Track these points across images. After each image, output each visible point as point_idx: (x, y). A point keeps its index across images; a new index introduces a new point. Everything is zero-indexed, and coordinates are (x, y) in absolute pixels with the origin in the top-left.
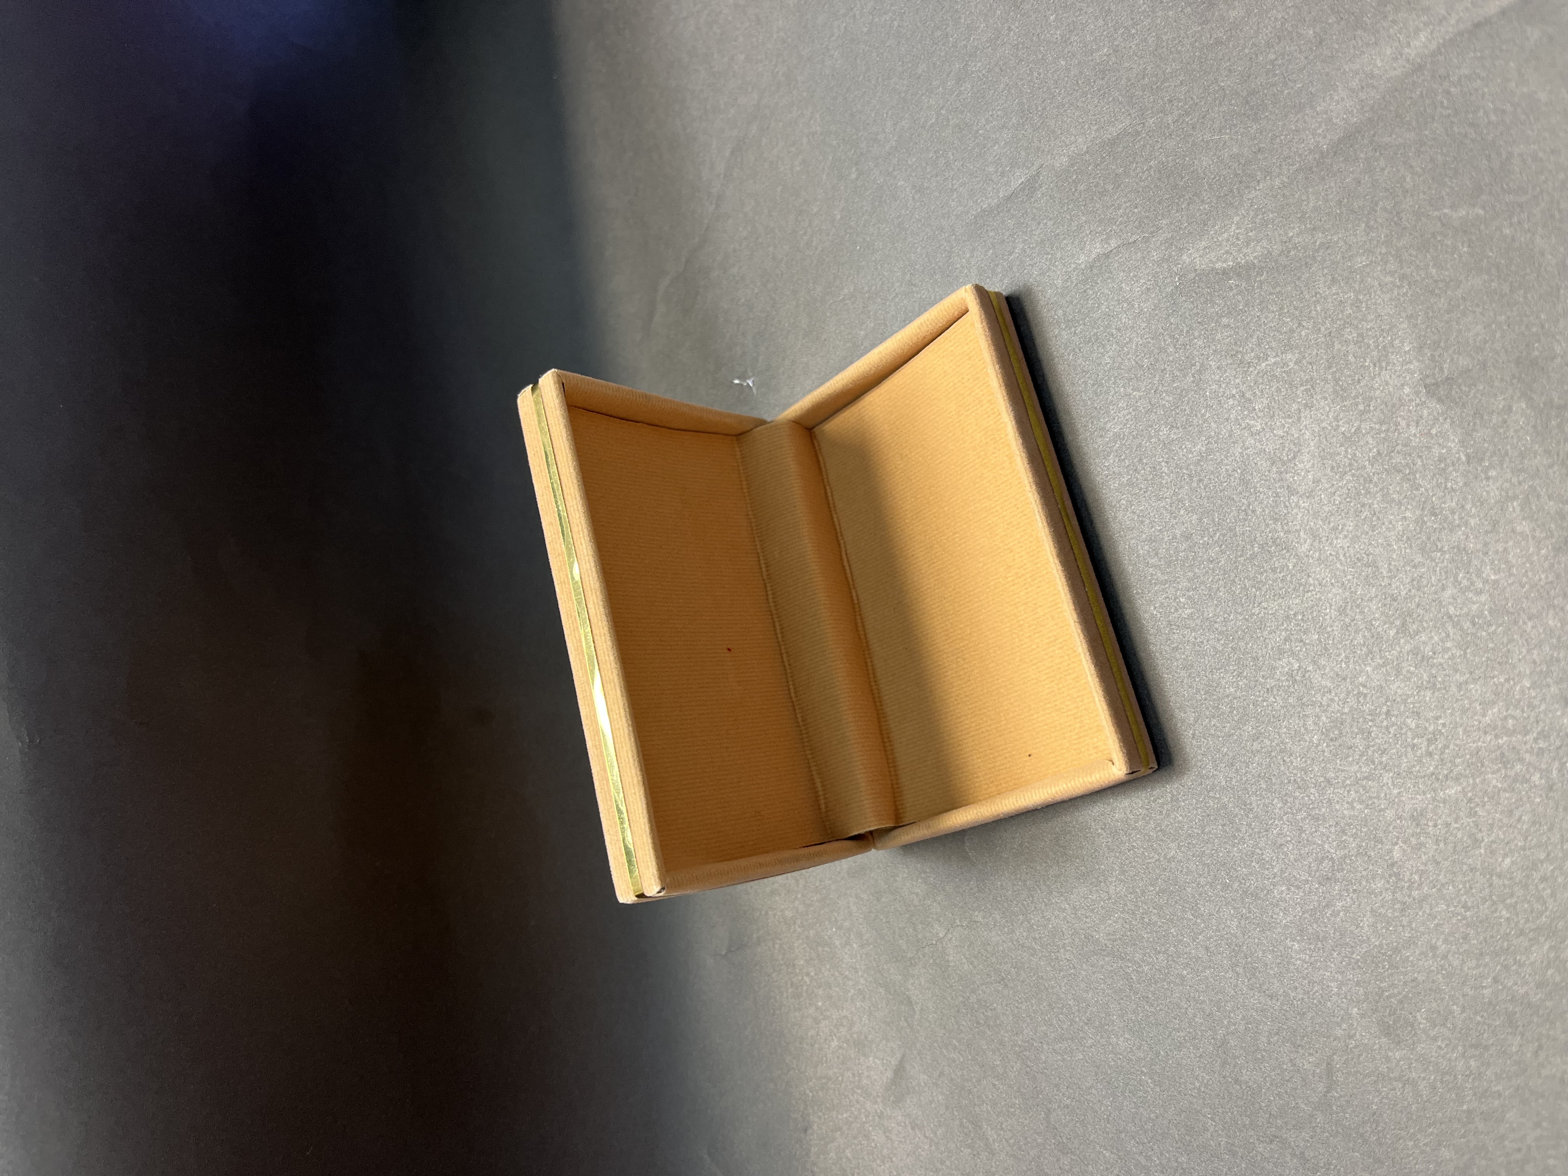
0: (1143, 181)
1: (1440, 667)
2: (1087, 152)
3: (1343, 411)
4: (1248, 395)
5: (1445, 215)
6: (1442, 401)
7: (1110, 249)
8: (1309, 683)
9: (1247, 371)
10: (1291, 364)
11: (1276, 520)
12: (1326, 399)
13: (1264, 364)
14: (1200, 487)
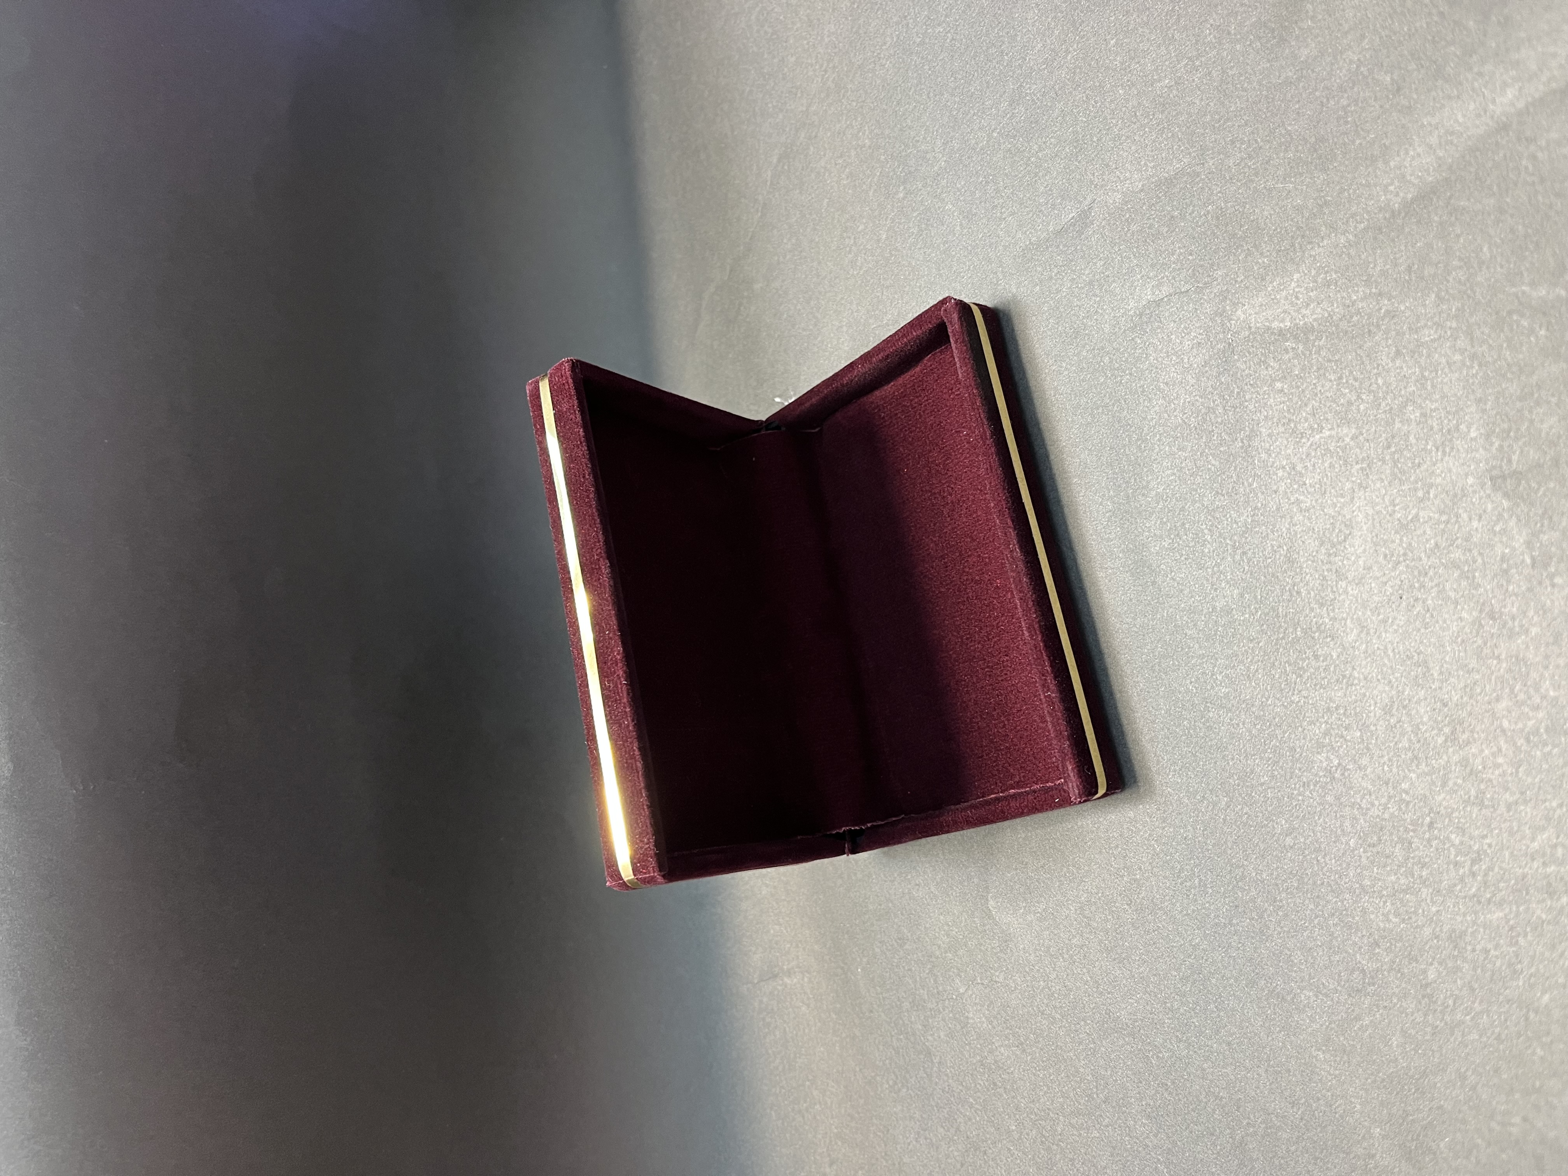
0: (1200, 226)
1: (1489, 784)
2: (1142, 190)
3: (1400, 495)
4: (1299, 468)
5: (1524, 293)
6: (1508, 497)
7: (1161, 297)
8: (1348, 783)
9: (1300, 442)
10: (1347, 440)
11: (1322, 605)
12: (1382, 480)
13: (1317, 437)
14: (1243, 560)
